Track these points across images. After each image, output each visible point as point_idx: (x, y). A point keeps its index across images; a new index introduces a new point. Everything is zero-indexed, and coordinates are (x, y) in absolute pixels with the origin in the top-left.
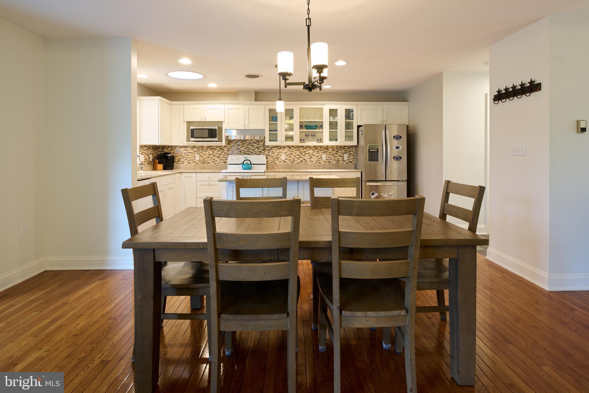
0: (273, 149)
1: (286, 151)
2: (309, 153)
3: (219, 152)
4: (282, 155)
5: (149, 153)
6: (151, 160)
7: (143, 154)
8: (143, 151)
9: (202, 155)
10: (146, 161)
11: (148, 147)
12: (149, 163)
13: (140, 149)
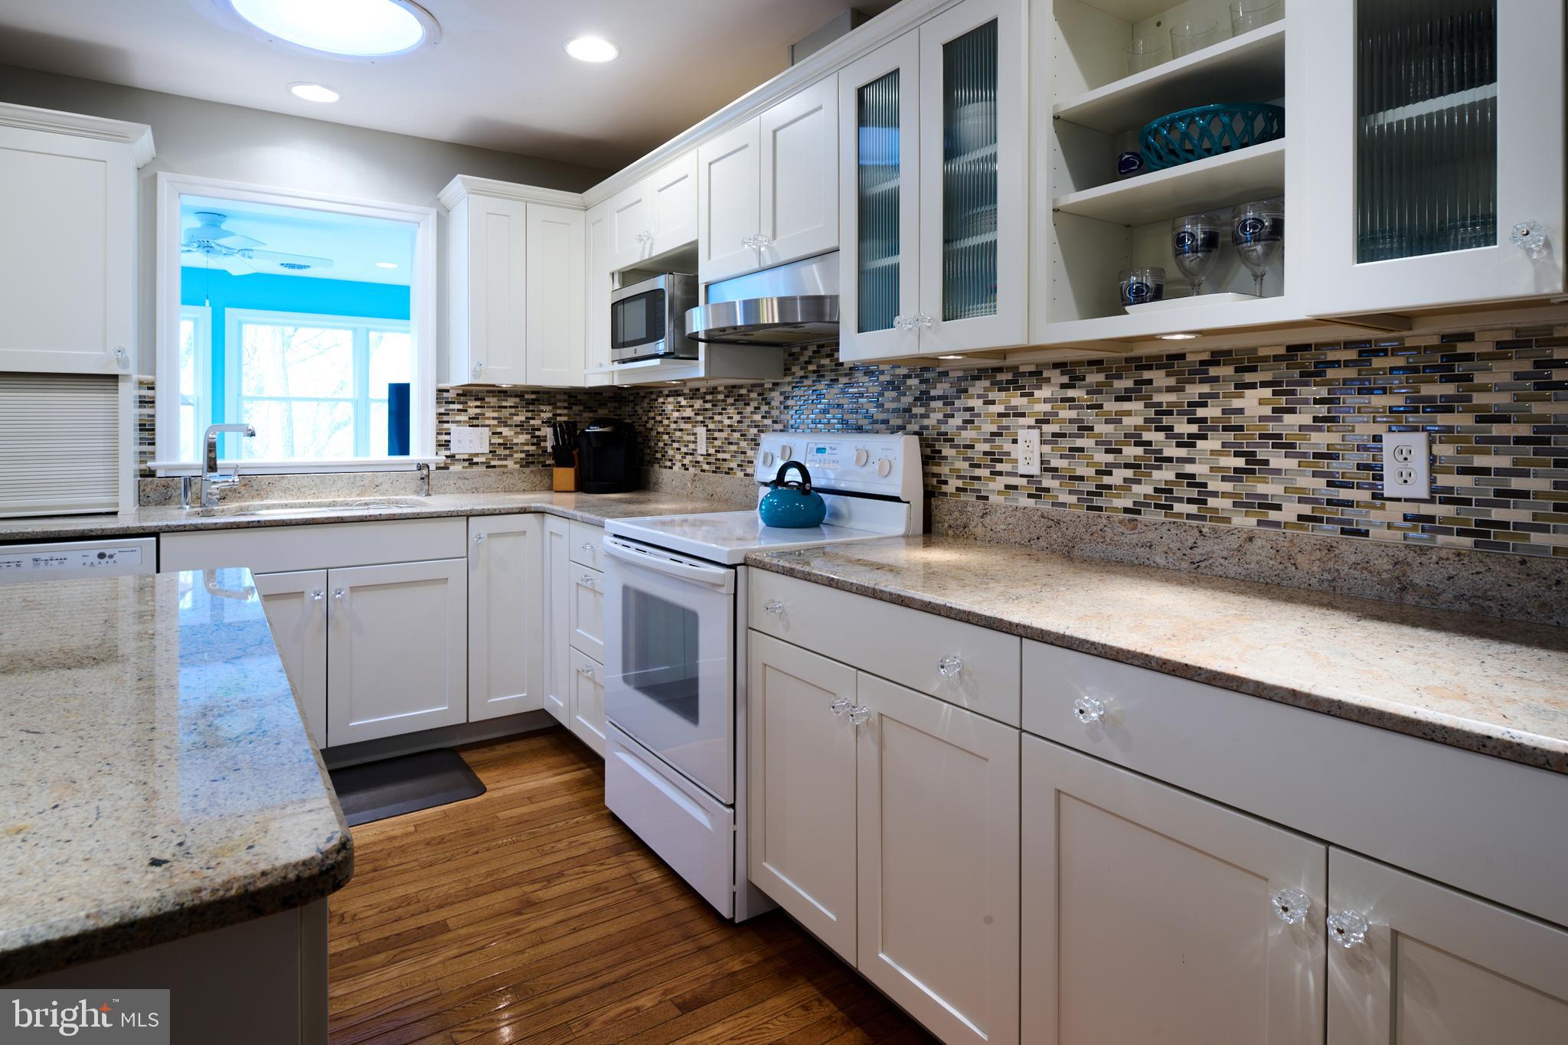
0: (971, 391)
1: (1047, 407)
2: (1235, 420)
3: (757, 417)
4: (1022, 435)
5: (534, 419)
6: (549, 450)
7: (475, 422)
8: (478, 411)
9: (714, 430)
10: (507, 452)
11: (527, 396)
12: (538, 463)
13: (453, 403)
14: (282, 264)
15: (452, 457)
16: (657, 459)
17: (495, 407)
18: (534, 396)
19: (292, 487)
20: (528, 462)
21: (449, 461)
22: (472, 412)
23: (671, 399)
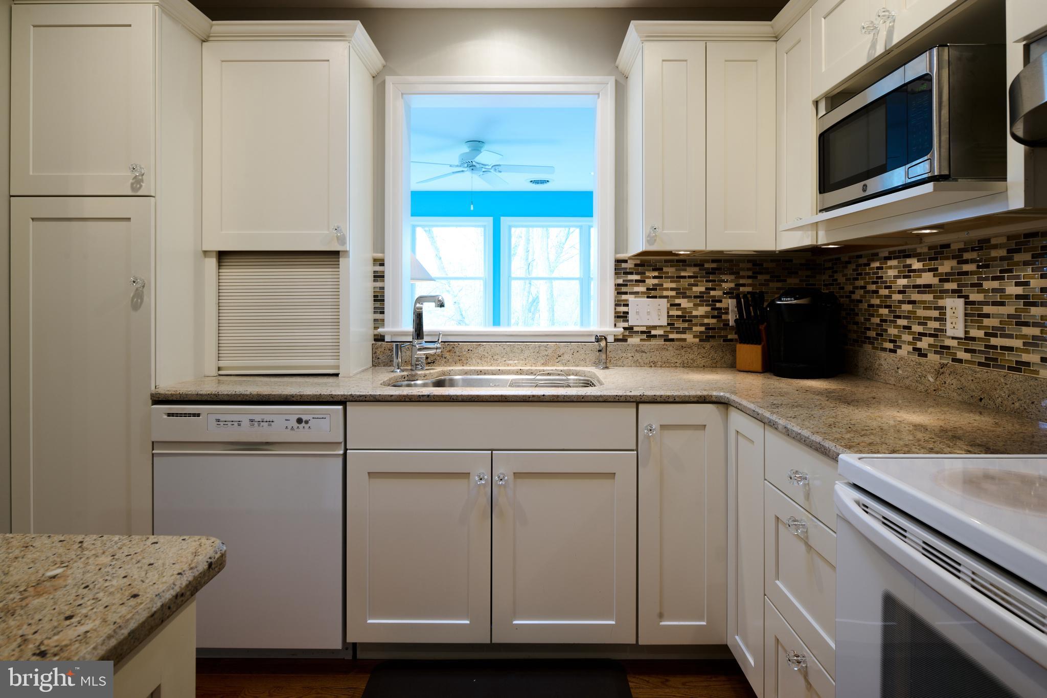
5: (714, 289)
6: (732, 323)
7: (653, 293)
8: (656, 281)
9: (980, 303)
10: (686, 325)
11: (707, 265)
12: (720, 337)
13: (631, 273)
14: (531, 181)
15: (630, 329)
16: (869, 338)
17: (673, 277)
18: (714, 265)
19: (486, 354)
20: (707, 336)
21: (627, 333)
22: (651, 282)
23: (894, 263)
